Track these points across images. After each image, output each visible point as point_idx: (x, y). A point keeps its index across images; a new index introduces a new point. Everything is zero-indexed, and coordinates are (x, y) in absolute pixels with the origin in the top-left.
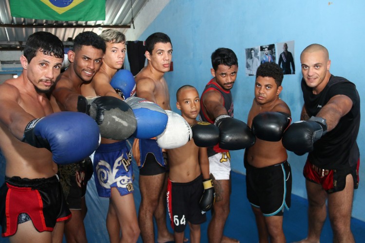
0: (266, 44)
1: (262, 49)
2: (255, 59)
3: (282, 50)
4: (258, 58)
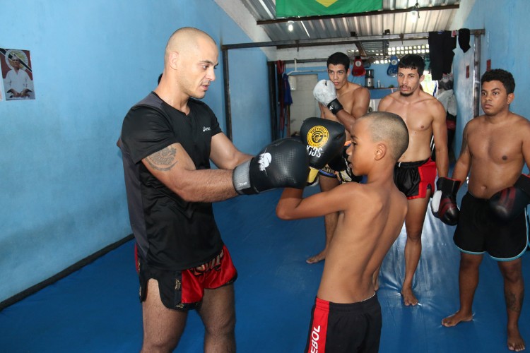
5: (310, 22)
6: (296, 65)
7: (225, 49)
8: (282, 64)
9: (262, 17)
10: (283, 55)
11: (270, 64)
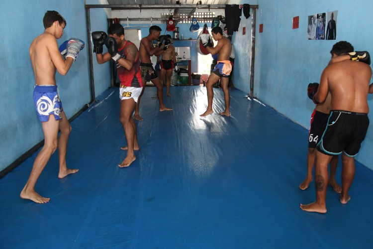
0: (321, 13)
1: (318, 16)
2: (314, 25)
3: (330, 19)
4: (315, 24)
6: (128, 22)
7: (88, 7)
8: (118, 20)
10: (116, 14)
11: (110, 21)
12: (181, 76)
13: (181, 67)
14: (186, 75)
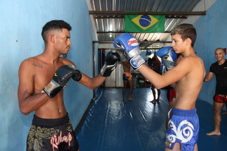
5: (117, 34)
6: (110, 50)
7: (94, 43)
8: (104, 50)
9: (99, 30)
11: (99, 50)
12: (140, 82)
13: (139, 77)
14: (143, 82)
